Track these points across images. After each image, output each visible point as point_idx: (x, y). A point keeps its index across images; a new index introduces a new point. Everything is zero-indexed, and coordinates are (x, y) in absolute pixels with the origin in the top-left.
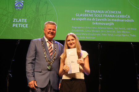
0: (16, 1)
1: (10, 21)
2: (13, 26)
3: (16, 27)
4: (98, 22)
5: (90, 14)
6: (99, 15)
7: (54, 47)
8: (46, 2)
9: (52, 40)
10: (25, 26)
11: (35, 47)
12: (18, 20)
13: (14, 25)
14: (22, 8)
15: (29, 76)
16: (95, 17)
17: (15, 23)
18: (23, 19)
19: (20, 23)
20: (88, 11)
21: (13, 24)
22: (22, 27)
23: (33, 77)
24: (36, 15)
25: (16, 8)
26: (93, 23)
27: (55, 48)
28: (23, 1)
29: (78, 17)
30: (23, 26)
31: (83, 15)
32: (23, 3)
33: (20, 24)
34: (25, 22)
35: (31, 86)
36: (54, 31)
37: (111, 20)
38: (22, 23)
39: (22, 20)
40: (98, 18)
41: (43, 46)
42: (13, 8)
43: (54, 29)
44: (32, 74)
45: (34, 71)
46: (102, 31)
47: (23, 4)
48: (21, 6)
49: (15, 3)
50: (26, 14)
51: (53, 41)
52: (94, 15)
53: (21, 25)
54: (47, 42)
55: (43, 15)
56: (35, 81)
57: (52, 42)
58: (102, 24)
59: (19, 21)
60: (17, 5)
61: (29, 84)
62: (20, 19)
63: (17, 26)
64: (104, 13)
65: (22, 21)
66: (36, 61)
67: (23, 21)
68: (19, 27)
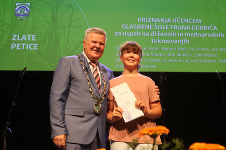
0: (17, 4)
1: (6, 38)
2: (12, 47)
3: (17, 49)
4: (161, 38)
5: (146, 25)
6: (162, 27)
8: (70, 6)
10: (32, 46)
12: (20, 38)
13: (14, 45)
14: (27, 15)
16: (156, 31)
17: (16, 42)
18: (29, 36)
19: (24, 41)
20: (143, 20)
21: (12, 44)
22: (27, 49)
24: (52, 27)
25: (17, 15)
26: (152, 40)
28: (29, 4)
29: (126, 30)
30: (29, 47)
31: (134, 27)
32: (30, 7)
33: (24, 44)
34: (33, 40)
36: (102, 47)
37: (184, 35)
38: (27, 42)
39: (27, 37)
40: (162, 31)
42: (12, 17)
46: (168, 54)
48: (26, 12)
49: (16, 7)
50: (34, 25)
52: (153, 27)
53: (25, 46)
55: (64, 28)
58: (169, 41)
59: (22, 38)
62: (24, 35)
63: (19, 48)
64: (172, 23)
65: (27, 39)
67: (29, 40)
68: (23, 48)
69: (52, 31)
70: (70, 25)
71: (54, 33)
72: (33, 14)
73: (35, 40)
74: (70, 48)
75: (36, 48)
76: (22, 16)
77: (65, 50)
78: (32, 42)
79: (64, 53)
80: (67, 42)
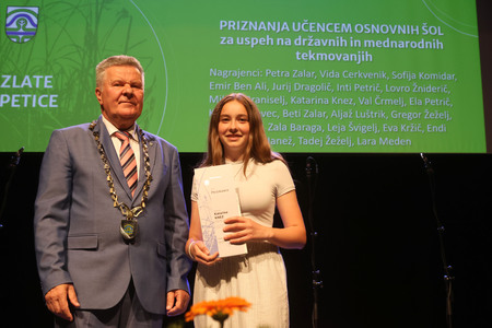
0: (10, 9)
2: (2, 102)
3: (13, 105)
7: (143, 155)
8: (124, 13)
10: (45, 101)
12: (19, 81)
13: (5, 99)
14: (32, 34)
15: (49, 268)
17: (10, 92)
18: (38, 77)
19: (26, 91)
21: (2, 96)
22: (34, 105)
23: (62, 271)
24: (87, 58)
25: (10, 33)
27: (145, 160)
28: (36, 10)
30: (38, 101)
32: (38, 16)
33: (26, 96)
34: (46, 86)
35: (57, 304)
36: (137, 92)
38: (34, 90)
39: (34, 81)
41: (101, 153)
43: (137, 82)
44: (57, 258)
45: (66, 249)
47: (35, 21)
48: (29, 26)
49: (7, 16)
50: (48, 56)
51: (136, 132)
53: (30, 100)
54: (114, 135)
56: (71, 287)
57: (135, 136)
59: (24, 83)
60: (14, 26)
61: (47, 296)
62: (27, 77)
63: (16, 103)
65: (34, 86)
66: (75, 208)
67: (37, 86)
68: (26, 105)
69: (86, 66)
71: (91, 72)
72: (46, 30)
73: (51, 87)
75: (54, 103)
76: (21, 36)
78: (45, 91)
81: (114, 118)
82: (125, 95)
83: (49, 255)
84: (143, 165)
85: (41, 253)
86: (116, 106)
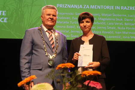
9: (52, 29)
11: (31, 39)
15: (25, 76)
18: (0, 11)
36: (54, 18)
43: (55, 14)
51: (53, 31)
54: (47, 31)
56: (33, 82)
70: (32, 4)
71: (20, 10)
73: (5, 15)
74: (32, 21)
75: (6, 21)
77: (28, 23)
78: (3, 16)
79: (27, 25)
80: (30, 17)
81: (46, 26)
82: (50, 18)
83: (25, 72)
84: (56, 41)
85: (22, 71)
86: (47, 22)
